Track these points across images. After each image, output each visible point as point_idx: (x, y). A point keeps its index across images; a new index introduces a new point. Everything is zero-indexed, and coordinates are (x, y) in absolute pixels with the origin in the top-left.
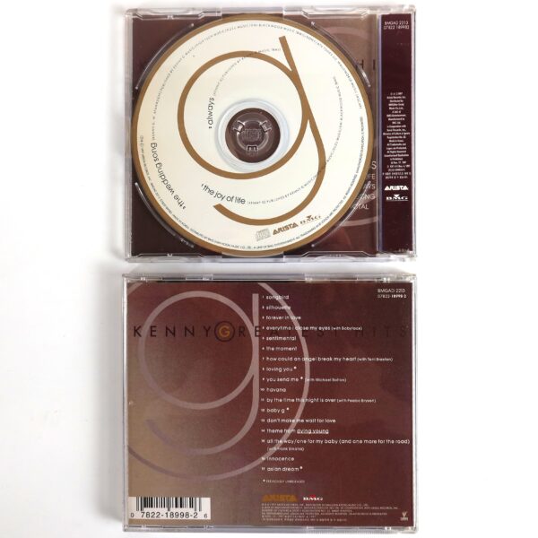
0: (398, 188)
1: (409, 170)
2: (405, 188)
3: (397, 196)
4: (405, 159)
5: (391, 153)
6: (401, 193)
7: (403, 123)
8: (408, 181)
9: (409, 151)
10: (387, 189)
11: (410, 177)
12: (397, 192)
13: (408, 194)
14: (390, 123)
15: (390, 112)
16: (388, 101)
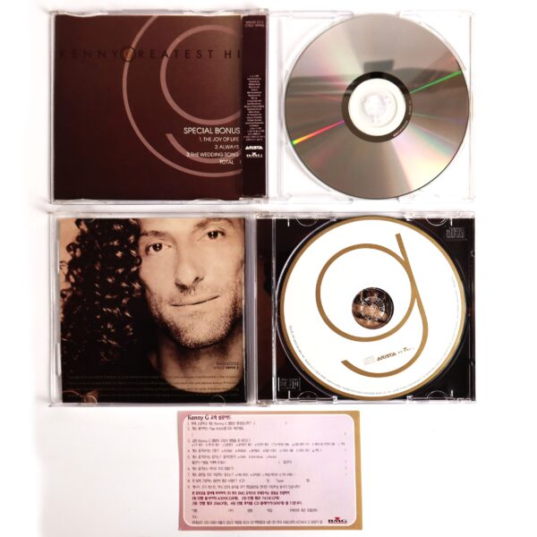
0: (255, 148)
1: (264, 134)
2: (261, 148)
3: (254, 154)
4: (260, 125)
5: (250, 121)
6: (257, 151)
7: (259, 98)
8: (263, 143)
9: (264, 119)
10: (247, 148)
11: (264, 139)
12: (254, 151)
13: (263, 152)
14: (250, 98)
15: (250, 90)
16: (248, 82)
